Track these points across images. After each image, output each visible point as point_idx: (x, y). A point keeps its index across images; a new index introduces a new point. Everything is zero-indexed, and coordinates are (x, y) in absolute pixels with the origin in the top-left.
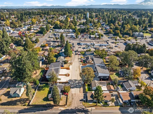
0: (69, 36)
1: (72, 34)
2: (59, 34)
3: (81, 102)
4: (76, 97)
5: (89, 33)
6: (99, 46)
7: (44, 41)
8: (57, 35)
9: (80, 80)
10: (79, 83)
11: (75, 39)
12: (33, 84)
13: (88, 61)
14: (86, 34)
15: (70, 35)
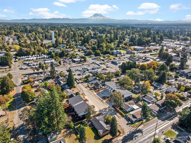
0: (48, 63)
1: (52, 61)
2: (32, 62)
3: (129, 125)
4: (121, 124)
5: (69, 57)
6: (92, 69)
7: (19, 75)
8: (32, 65)
9: (109, 107)
10: (110, 110)
11: (58, 66)
12: (66, 129)
13: (99, 87)
14: (65, 58)
15: (49, 61)
